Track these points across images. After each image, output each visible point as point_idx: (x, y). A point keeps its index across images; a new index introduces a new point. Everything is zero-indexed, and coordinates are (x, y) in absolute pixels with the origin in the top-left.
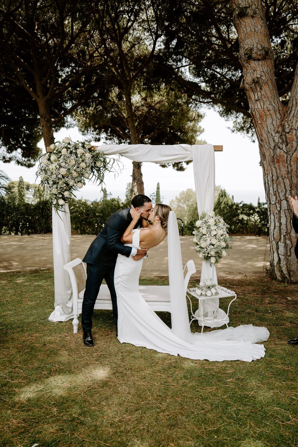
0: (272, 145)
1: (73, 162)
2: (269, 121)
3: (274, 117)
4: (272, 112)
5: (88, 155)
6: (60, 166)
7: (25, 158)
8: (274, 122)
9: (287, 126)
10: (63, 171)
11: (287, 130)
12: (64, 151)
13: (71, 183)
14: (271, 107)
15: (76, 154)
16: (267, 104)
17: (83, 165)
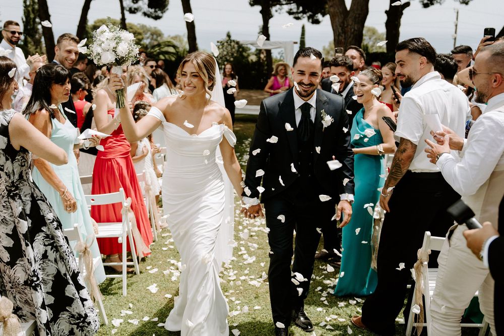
0: (338, 33)
1: (230, 49)
2: (337, 20)
3: (340, 17)
4: (339, 14)
5: (236, 46)
6: (224, 51)
7: (152, 8)
8: (340, 20)
9: (346, 23)
10: (225, 53)
11: (345, 26)
12: (225, 44)
13: (228, 58)
14: (338, 11)
15: (231, 45)
16: (336, 9)
17: (234, 50)
